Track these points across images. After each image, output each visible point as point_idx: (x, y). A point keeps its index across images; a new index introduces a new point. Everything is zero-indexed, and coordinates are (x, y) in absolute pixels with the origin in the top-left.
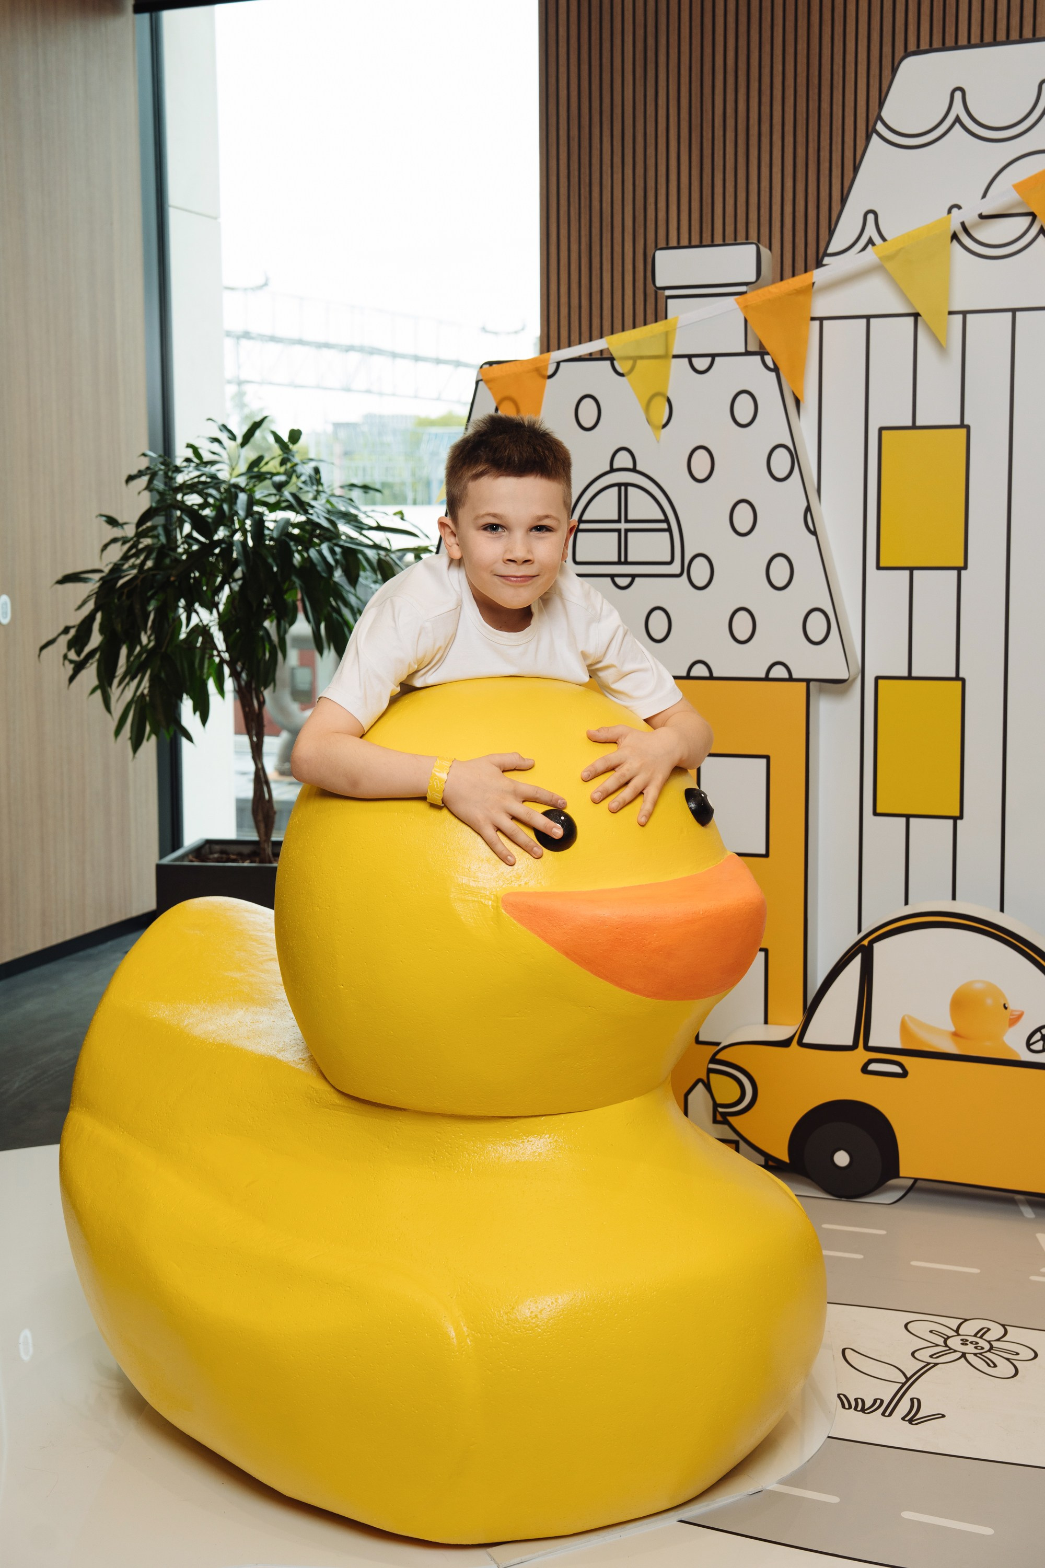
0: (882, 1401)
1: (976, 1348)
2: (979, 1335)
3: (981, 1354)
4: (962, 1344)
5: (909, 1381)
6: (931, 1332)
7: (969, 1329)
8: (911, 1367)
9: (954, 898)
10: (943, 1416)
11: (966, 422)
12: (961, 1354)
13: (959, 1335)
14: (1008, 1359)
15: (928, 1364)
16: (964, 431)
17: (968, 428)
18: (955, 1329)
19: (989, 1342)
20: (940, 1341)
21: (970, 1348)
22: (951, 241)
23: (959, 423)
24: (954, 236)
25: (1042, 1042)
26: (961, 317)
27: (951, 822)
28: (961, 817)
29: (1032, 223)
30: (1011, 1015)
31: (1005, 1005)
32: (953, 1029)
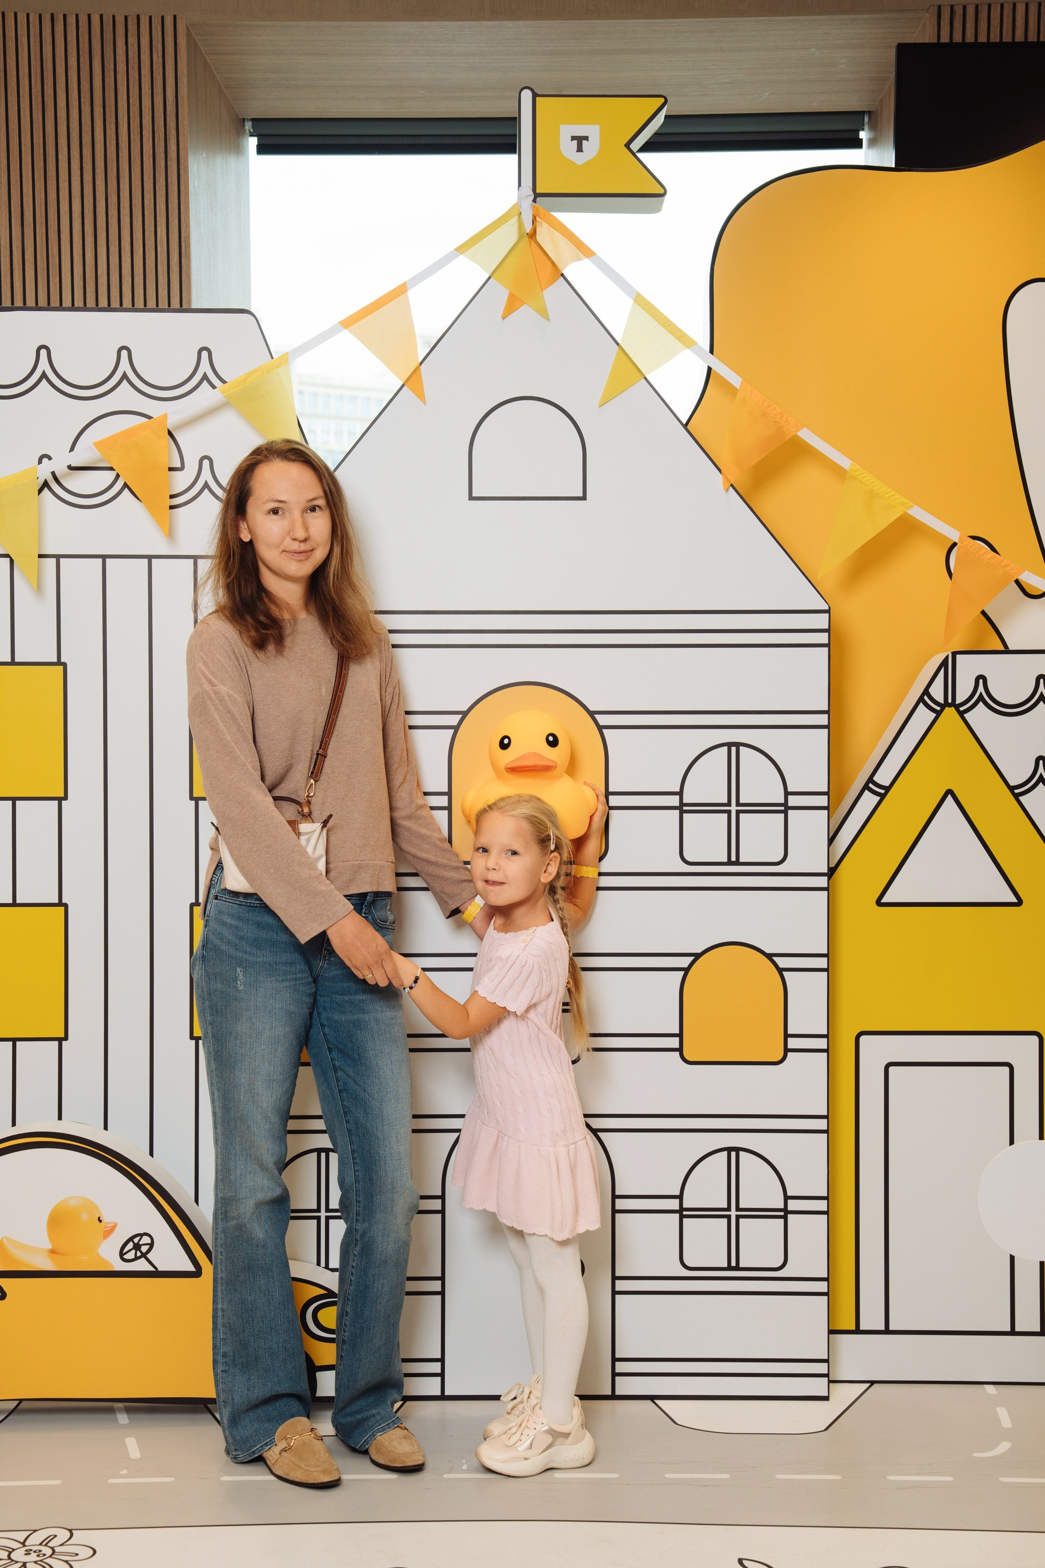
1: (38, 1556)
2: (44, 1544)
3: (41, 1561)
4: (26, 1554)
7: (36, 1539)
9: (60, 1118)
11: (62, 660)
13: (24, 1546)
14: (66, 1562)
16: (61, 668)
17: (64, 665)
18: (22, 1541)
19: (52, 1548)
21: (33, 1557)
22: (40, 491)
23: (55, 660)
24: (46, 484)
25: (134, 1251)
26: (54, 560)
27: (57, 1043)
28: (66, 1038)
29: (118, 476)
30: (105, 1228)
31: (99, 1218)
32: (50, 1247)
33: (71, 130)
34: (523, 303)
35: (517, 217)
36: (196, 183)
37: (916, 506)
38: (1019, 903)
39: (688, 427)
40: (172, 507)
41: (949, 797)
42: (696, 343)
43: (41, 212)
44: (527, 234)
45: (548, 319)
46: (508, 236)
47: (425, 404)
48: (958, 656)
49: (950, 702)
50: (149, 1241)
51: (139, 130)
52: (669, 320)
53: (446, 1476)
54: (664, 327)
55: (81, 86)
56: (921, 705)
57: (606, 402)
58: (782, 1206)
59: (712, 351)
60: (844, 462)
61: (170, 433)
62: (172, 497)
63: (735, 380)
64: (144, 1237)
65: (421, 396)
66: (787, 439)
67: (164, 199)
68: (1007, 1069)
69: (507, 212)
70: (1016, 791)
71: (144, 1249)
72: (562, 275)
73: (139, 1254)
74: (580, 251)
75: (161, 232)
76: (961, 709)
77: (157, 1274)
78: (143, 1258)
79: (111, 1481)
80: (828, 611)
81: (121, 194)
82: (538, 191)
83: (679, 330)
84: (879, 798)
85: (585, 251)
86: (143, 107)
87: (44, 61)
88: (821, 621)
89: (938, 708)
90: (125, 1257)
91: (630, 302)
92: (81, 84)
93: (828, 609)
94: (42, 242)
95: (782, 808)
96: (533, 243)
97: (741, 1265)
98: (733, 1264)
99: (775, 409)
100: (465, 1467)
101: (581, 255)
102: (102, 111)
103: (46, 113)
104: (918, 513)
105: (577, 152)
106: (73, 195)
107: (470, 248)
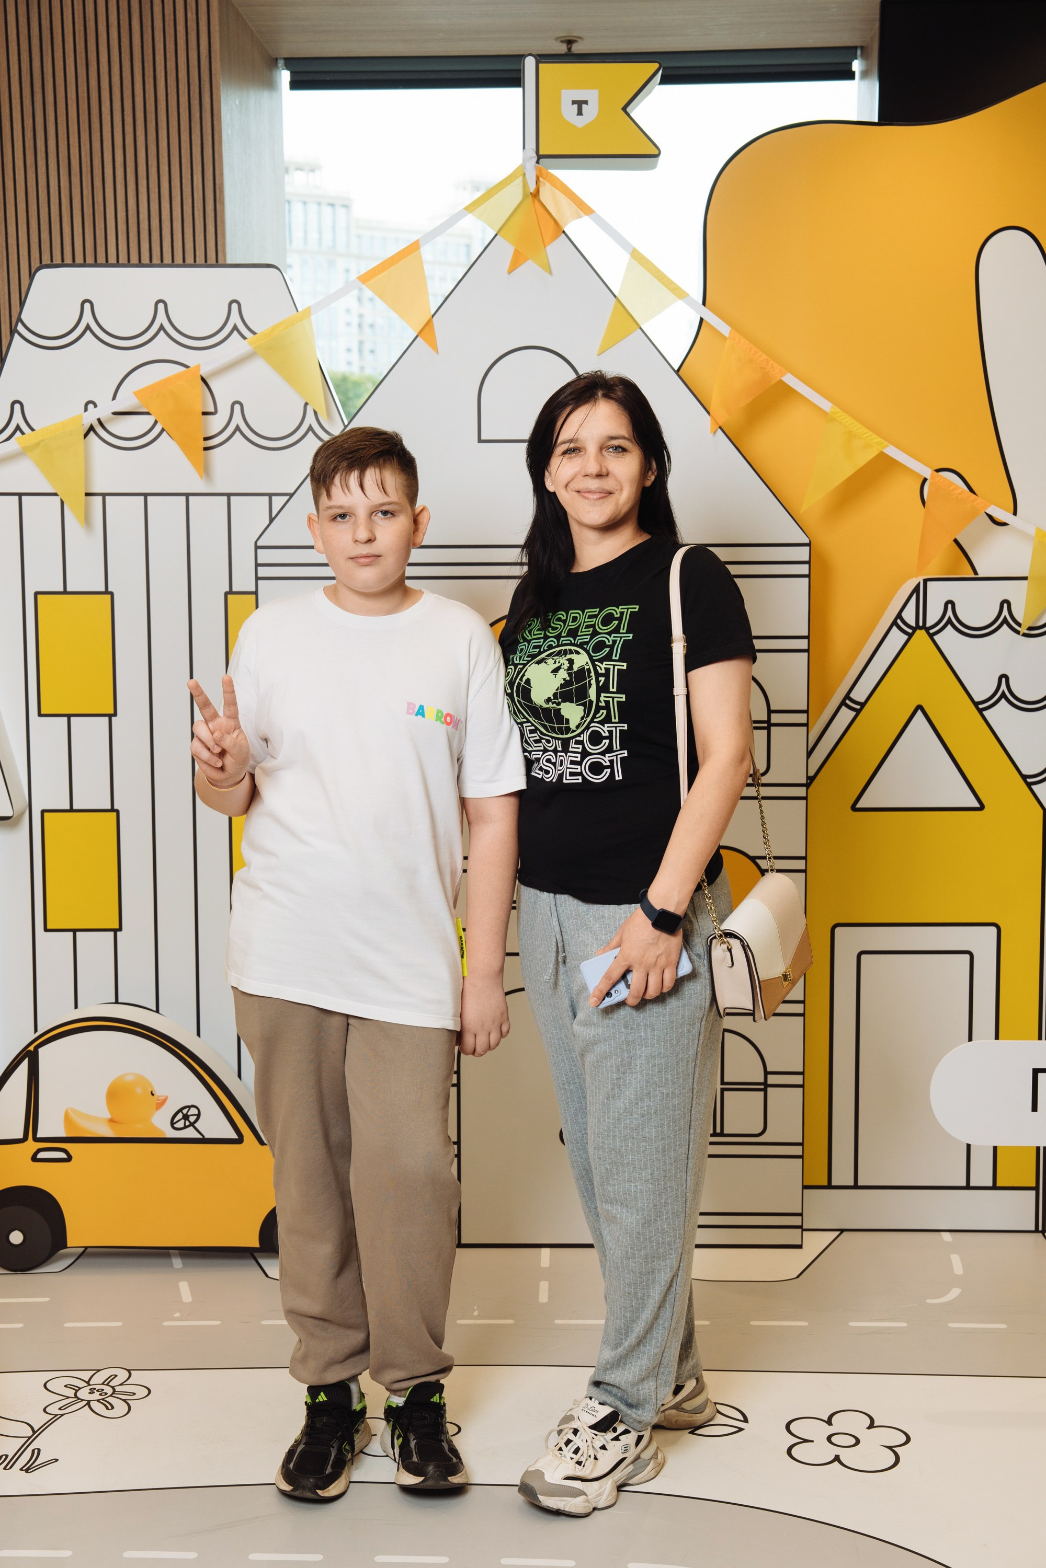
0: (7, 1456)
1: (100, 1395)
2: (106, 1383)
3: (103, 1399)
4: (90, 1393)
5: (36, 1433)
6: (66, 1386)
7: (99, 1378)
8: (38, 1420)
9: (117, 1000)
10: (57, 1460)
11: (110, 590)
12: (87, 1402)
13: (89, 1385)
14: (125, 1401)
15: (56, 1415)
16: (109, 596)
17: (112, 594)
18: (87, 1381)
19: (113, 1388)
20: (71, 1393)
21: (96, 1396)
22: (86, 435)
23: (103, 589)
24: (91, 428)
25: (183, 1121)
26: (100, 498)
27: (112, 933)
28: (120, 929)
29: (156, 422)
30: (158, 1100)
31: (152, 1092)
32: (109, 1116)
33: (113, 84)
34: (527, 259)
35: (521, 177)
36: (230, 131)
37: (891, 447)
38: (982, 807)
39: (680, 373)
40: (206, 449)
41: (919, 712)
42: (688, 295)
43: (87, 162)
44: (531, 193)
45: (551, 273)
46: (515, 194)
47: (437, 353)
48: (929, 583)
49: (921, 626)
50: (196, 1112)
51: (175, 84)
52: (663, 274)
53: (459, 1322)
54: (659, 280)
55: (122, 43)
56: (894, 628)
57: (604, 352)
58: (762, 1080)
59: (704, 303)
60: (826, 405)
61: (203, 380)
62: (206, 439)
63: (725, 329)
64: (192, 1109)
65: (433, 345)
66: (773, 382)
67: (199, 149)
68: (967, 957)
69: (512, 173)
70: (981, 706)
71: (192, 1119)
72: (564, 232)
73: (187, 1123)
74: (580, 209)
75: (197, 179)
76: (932, 631)
77: (204, 1141)
78: (191, 1128)
79: (166, 1324)
80: (809, 545)
81: (160, 144)
82: (541, 153)
83: (672, 282)
84: (854, 713)
85: (584, 209)
86: (179, 62)
87: (87, 19)
88: (803, 554)
89: (910, 631)
90: (176, 1126)
91: (628, 256)
92: (122, 40)
93: (808, 542)
94: (88, 190)
95: (766, 725)
96: (536, 202)
97: (726, 1132)
98: (718, 1131)
99: (761, 355)
100: (476, 1313)
101: (581, 213)
102: (141, 66)
103: (90, 68)
104: (893, 452)
105: (578, 115)
106: (115, 146)
107: (478, 207)
